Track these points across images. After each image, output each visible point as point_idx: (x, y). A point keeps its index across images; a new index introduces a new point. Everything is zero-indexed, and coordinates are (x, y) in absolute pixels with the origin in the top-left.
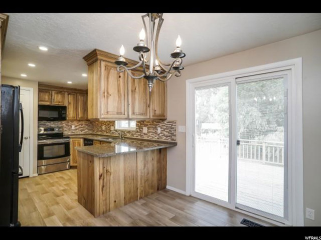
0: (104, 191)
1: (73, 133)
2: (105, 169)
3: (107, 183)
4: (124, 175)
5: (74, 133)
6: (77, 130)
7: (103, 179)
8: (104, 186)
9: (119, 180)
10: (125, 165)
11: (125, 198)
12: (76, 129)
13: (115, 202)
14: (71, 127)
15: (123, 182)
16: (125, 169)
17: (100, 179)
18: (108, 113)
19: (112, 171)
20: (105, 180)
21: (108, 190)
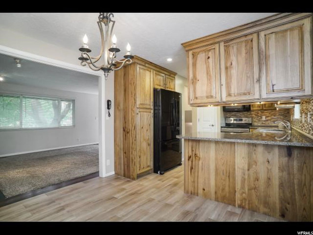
0: (192, 173)
1: (262, 123)
2: (194, 152)
3: (195, 166)
4: (216, 167)
5: (264, 124)
6: (269, 122)
7: (192, 162)
8: (192, 168)
9: (209, 169)
10: (216, 154)
11: (216, 193)
12: (267, 120)
13: (204, 190)
14: (262, 118)
15: (214, 173)
16: (216, 159)
17: (189, 160)
18: (196, 98)
19: (201, 157)
20: (194, 163)
21: (196, 174)
